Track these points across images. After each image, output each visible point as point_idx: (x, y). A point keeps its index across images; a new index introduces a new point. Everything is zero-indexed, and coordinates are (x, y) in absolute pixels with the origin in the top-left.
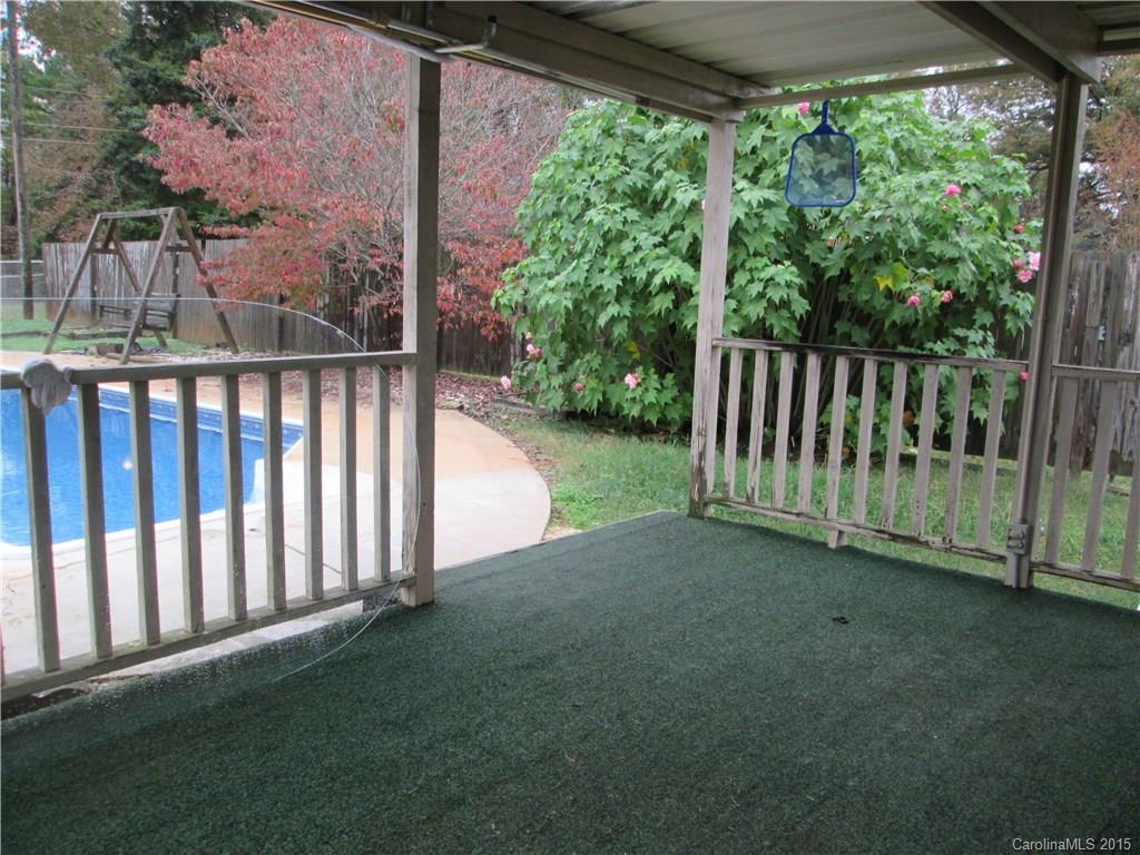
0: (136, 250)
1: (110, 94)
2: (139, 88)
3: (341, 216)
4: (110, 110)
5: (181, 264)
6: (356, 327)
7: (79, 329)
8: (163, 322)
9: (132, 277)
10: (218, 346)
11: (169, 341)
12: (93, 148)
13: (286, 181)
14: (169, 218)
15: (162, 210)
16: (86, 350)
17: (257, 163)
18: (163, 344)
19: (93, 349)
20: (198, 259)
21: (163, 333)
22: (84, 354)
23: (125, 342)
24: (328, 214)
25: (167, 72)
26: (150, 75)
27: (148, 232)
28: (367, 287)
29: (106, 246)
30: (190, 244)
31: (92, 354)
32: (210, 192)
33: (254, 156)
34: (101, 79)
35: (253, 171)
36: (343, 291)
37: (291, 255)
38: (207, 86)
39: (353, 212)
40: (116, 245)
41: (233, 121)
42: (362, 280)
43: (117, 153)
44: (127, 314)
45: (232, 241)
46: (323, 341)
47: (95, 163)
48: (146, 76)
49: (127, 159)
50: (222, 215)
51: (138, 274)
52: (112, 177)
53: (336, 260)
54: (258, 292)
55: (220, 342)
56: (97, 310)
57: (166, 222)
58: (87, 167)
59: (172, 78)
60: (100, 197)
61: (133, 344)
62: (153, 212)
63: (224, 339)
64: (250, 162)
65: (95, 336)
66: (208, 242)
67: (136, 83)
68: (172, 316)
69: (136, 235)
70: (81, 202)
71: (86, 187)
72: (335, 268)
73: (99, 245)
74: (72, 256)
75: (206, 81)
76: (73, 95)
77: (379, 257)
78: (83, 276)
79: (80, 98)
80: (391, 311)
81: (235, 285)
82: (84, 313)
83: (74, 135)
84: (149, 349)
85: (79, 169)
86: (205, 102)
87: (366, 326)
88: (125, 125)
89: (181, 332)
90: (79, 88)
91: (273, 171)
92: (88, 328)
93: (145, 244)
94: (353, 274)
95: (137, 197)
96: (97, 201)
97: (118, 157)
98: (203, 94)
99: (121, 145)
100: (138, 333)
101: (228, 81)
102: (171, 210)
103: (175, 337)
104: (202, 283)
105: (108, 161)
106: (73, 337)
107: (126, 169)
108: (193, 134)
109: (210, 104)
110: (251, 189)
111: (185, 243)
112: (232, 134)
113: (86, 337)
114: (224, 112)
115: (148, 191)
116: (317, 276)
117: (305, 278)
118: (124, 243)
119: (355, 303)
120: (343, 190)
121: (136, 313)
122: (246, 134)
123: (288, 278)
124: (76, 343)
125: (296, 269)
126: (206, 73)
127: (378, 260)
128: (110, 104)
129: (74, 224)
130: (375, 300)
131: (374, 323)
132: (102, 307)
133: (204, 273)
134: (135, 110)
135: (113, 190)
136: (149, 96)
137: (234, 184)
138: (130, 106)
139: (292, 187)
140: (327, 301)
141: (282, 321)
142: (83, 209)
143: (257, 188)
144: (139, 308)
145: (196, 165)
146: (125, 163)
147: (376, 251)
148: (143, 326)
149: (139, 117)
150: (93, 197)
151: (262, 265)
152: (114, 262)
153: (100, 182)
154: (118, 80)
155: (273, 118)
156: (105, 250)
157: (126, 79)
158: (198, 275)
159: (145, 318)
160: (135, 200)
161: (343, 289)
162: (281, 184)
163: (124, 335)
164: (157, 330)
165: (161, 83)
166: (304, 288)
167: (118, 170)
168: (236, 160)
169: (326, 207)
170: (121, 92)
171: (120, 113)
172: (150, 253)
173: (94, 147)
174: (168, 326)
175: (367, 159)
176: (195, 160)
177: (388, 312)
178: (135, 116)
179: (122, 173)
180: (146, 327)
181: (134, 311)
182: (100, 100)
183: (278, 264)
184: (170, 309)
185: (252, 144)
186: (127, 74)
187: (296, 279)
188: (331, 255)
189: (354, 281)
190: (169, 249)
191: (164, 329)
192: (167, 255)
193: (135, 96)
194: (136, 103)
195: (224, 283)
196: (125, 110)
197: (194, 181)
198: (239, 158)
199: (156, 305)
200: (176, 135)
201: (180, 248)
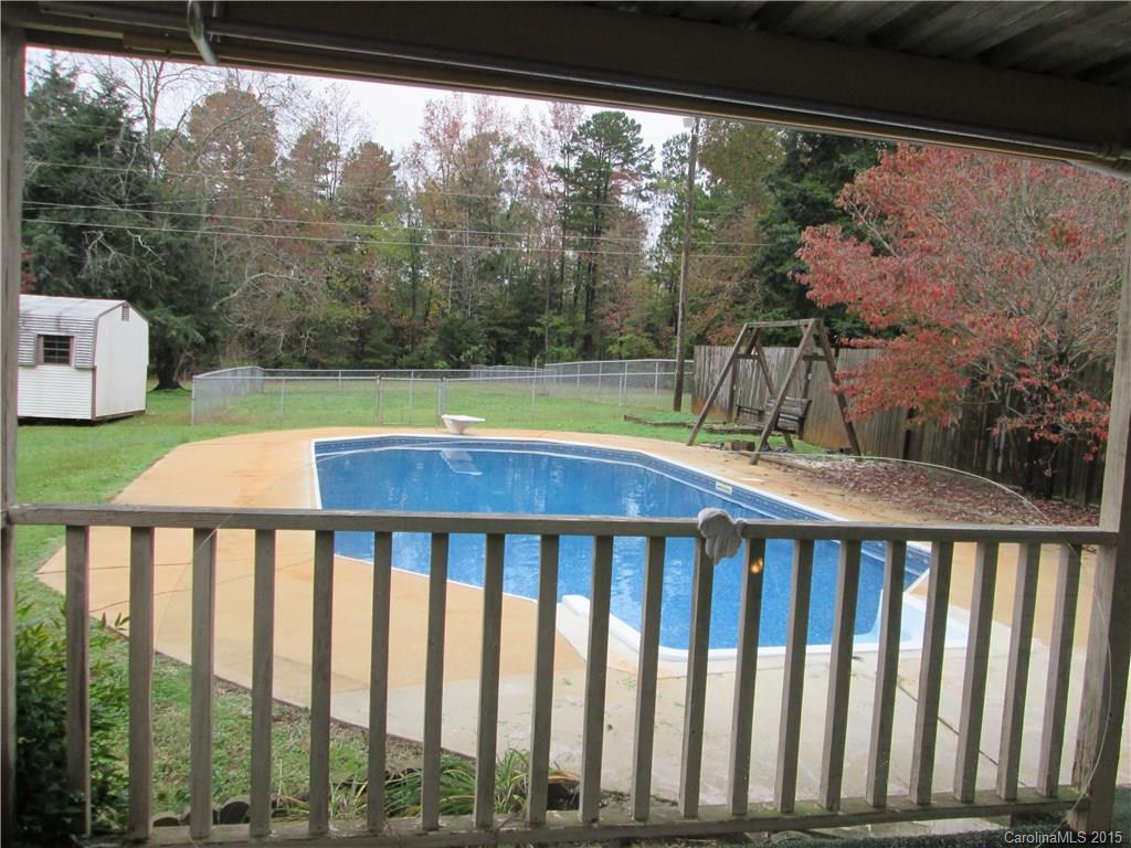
0: (774, 354)
1: (762, 213)
2: (790, 207)
3: (990, 334)
4: (761, 228)
5: (813, 370)
6: (991, 445)
7: (717, 423)
8: (793, 426)
9: (768, 381)
10: (842, 451)
11: (796, 441)
12: (743, 261)
13: (931, 299)
14: (809, 329)
15: (803, 321)
16: (722, 445)
17: (903, 279)
18: (790, 445)
19: (728, 445)
20: (832, 369)
21: (792, 436)
22: (721, 448)
23: (757, 440)
24: (974, 331)
25: (815, 192)
26: (800, 195)
27: (784, 336)
28: (1007, 406)
29: (749, 351)
30: (825, 352)
31: (727, 449)
32: (852, 307)
33: (901, 273)
34: (755, 200)
35: (898, 288)
36: (980, 408)
37: (926, 369)
38: (858, 207)
39: (1003, 330)
40: (757, 350)
41: (881, 239)
42: (1003, 398)
43: (764, 265)
44: (761, 414)
45: (865, 351)
46: (952, 457)
47: (743, 273)
48: (795, 197)
49: (772, 270)
50: (854, 322)
51: (773, 377)
52: (756, 286)
53: (976, 377)
54: (889, 404)
55: (844, 447)
56: (735, 409)
57: (806, 332)
58: (736, 276)
59: (819, 197)
60: (744, 303)
61: (765, 442)
62: (794, 323)
63: (848, 445)
64: (897, 280)
65: (730, 432)
66: (841, 350)
67: (787, 202)
68: (802, 421)
69: (774, 339)
70: (728, 307)
71: (734, 294)
72: (974, 384)
73: (743, 350)
74: (718, 358)
75: (858, 202)
76: (730, 216)
77: (1028, 377)
78: (724, 383)
79: (736, 218)
80: (1036, 434)
81: (866, 396)
82: (721, 408)
83: (728, 250)
84: (777, 448)
85: (730, 279)
86: (855, 222)
87: (1002, 447)
88: (774, 239)
89: (807, 434)
90: (737, 209)
91: (919, 288)
92: (724, 423)
93: (782, 350)
94: (993, 391)
95: (776, 304)
96: (741, 307)
97: (765, 269)
98: (854, 215)
99: (769, 259)
100: (768, 434)
101: (878, 200)
102: (811, 321)
103: (801, 438)
104: (834, 392)
105: (756, 271)
106: (712, 431)
107: (770, 279)
108: (841, 253)
109: (860, 223)
110: (894, 304)
111: (820, 352)
112: (878, 251)
113: (722, 432)
114: (874, 231)
115: (787, 299)
116: (954, 393)
117: (940, 394)
118: (764, 348)
119: (991, 423)
120: (993, 308)
121: (769, 415)
122: (892, 251)
123: (922, 393)
124: (714, 437)
125: (932, 384)
126: (858, 194)
127: (1027, 380)
128: (762, 223)
129: (720, 326)
130: (1019, 422)
131: (1012, 443)
132: (740, 407)
133: (837, 382)
134: (785, 227)
135: (757, 296)
136: (796, 213)
137: (877, 299)
138: (780, 224)
139: (937, 304)
140: (960, 416)
141: (909, 434)
142: (729, 314)
143: (899, 303)
144: (774, 410)
145: (842, 282)
146: (771, 274)
147: (1025, 371)
148: (775, 427)
149: (787, 233)
150: (738, 303)
151: (896, 377)
152: (753, 365)
153: (745, 290)
154: (771, 201)
155: (923, 235)
156: (748, 355)
157: (778, 199)
158: (831, 384)
159: (777, 420)
160: (775, 307)
161: (981, 406)
162: (926, 301)
163: (757, 432)
164: (785, 432)
165: (809, 201)
166: (939, 404)
167: (764, 280)
168: (883, 277)
169: (973, 324)
170: (773, 211)
171: (770, 230)
172: (787, 359)
173: (745, 260)
174: (797, 430)
175: (1023, 273)
176: (841, 277)
177: (1032, 436)
178: (784, 233)
179: (766, 283)
180: (777, 429)
181: (768, 413)
182: (753, 219)
183: (913, 377)
184: (801, 414)
185: (900, 262)
186: (779, 195)
187: (931, 395)
188: (970, 371)
189: (993, 398)
190: (805, 358)
191: (793, 432)
192: (803, 363)
193: (785, 215)
194: (785, 221)
195: (855, 392)
196: (776, 227)
197: (838, 295)
198: (885, 276)
199: (788, 409)
200: (826, 255)
201: (816, 357)
